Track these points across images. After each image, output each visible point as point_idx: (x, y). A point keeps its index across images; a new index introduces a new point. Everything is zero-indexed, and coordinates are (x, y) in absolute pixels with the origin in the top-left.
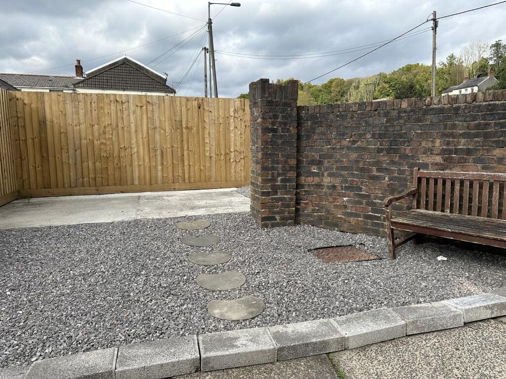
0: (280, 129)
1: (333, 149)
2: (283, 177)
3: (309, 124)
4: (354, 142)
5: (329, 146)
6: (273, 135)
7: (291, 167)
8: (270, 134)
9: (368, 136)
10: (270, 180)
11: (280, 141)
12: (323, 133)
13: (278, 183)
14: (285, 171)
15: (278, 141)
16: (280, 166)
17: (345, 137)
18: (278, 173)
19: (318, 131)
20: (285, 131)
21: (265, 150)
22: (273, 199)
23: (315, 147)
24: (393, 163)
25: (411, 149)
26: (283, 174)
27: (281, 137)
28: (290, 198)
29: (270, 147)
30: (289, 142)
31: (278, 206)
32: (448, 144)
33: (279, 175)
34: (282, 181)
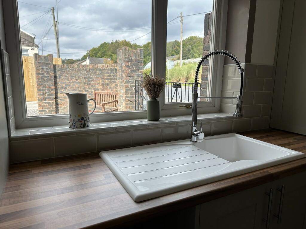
0: (45, 74)
1: (70, 82)
2: (49, 94)
3: (60, 72)
4: (77, 80)
5: (68, 81)
6: (42, 76)
7: (52, 89)
8: (41, 76)
9: (81, 78)
10: (42, 95)
11: (46, 79)
12: (65, 76)
13: (46, 96)
14: (49, 91)
15: (45, 78)
16: (47, 89)
17: (74, 78)
18: (46, 92)
19: (63, 75)
20: (48, 75)
21: (39, 82)
22: (44, 103)
23: (63, 82)
24: (89, 88)
25: (94, 83)
26: (48, 92)
27: (46, 77)
28: (52, 102)
29: (41, 81)
30: (50, 79)
31: (47, 106)
32: (103, 82)
33: (46, 93)
34: (48, 95)
